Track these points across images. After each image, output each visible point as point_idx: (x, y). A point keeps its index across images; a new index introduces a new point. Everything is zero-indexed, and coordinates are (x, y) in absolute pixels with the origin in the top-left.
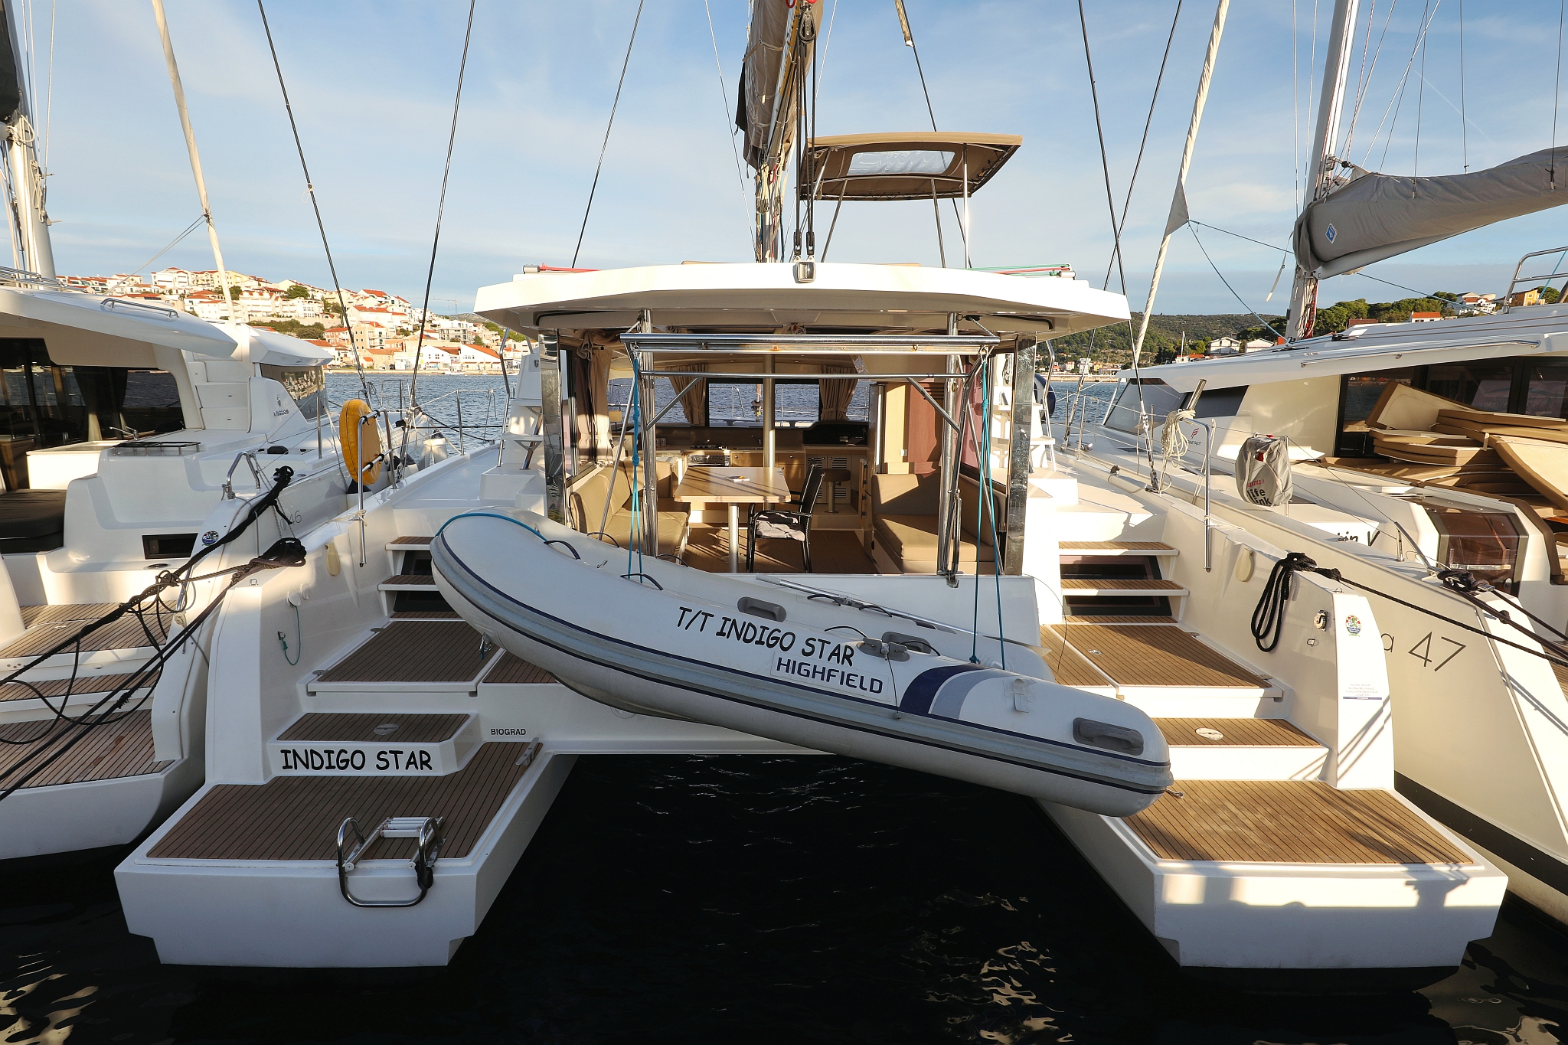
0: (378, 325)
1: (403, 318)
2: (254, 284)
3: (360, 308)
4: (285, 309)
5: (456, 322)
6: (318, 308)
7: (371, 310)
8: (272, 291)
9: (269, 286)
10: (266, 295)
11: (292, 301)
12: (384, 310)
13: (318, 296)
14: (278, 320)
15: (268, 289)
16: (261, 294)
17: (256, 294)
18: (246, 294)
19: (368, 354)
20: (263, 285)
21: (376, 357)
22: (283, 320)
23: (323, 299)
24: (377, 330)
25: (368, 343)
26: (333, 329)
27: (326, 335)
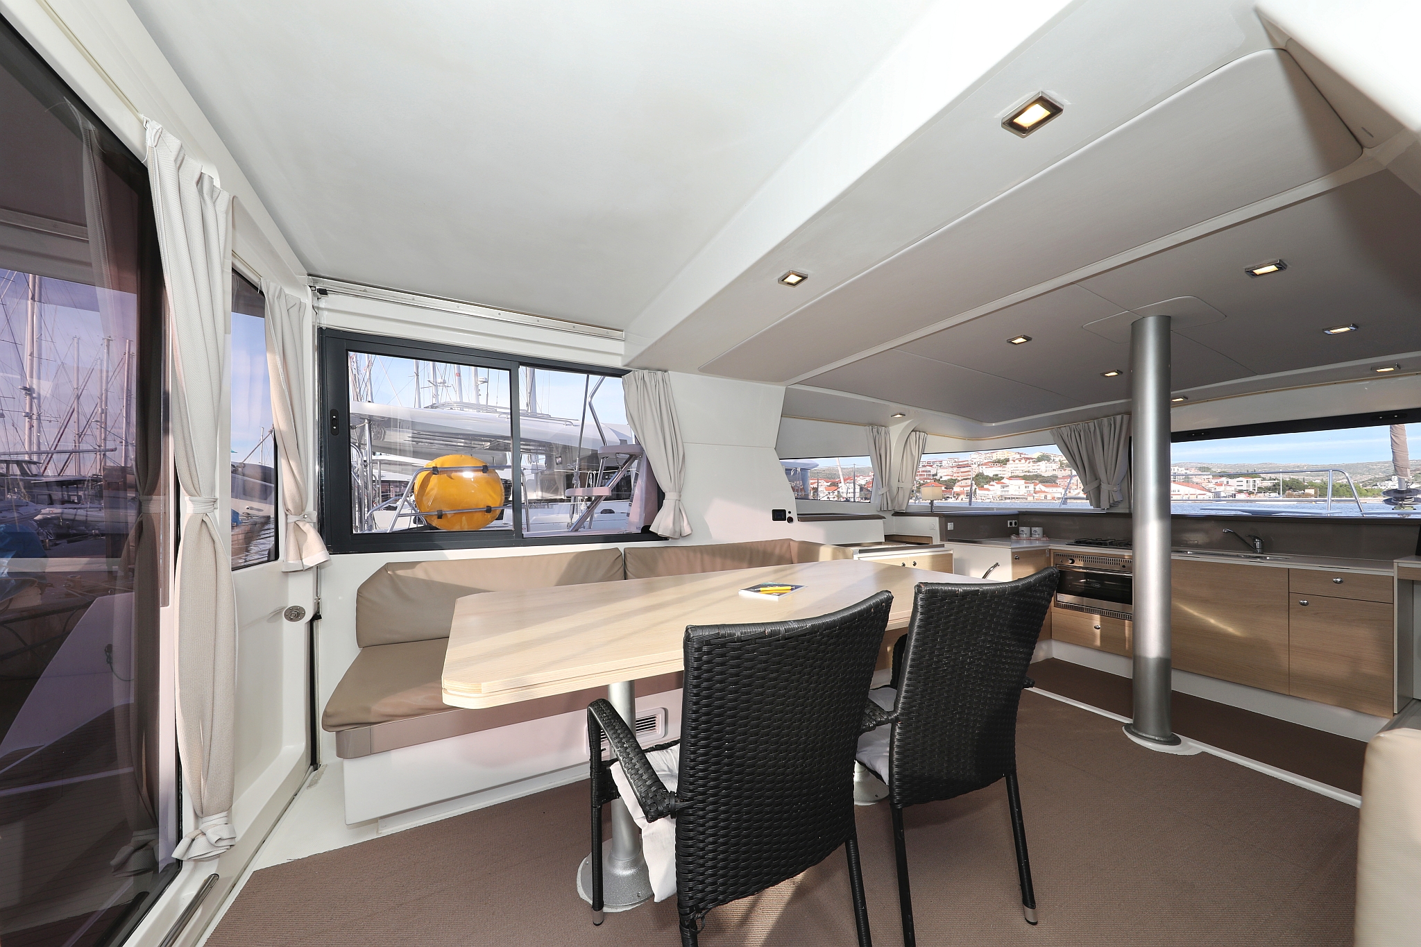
2: (1018, 456)
4: (1034, 468)
6: (1055, 466)
8: (1027, 459)
9: (1026, 456)
10: (1023, 461)
11: (1039, 463)
13: (1057, 459)
14: (1028, 474)
15: (1025, 458)
16: (1020, 461)
17: (1017, 461)
18: (1011, 462)
20: (1023, 456)
22: (1031, 474)
23: (1060, 461)
26: (1064, 477)
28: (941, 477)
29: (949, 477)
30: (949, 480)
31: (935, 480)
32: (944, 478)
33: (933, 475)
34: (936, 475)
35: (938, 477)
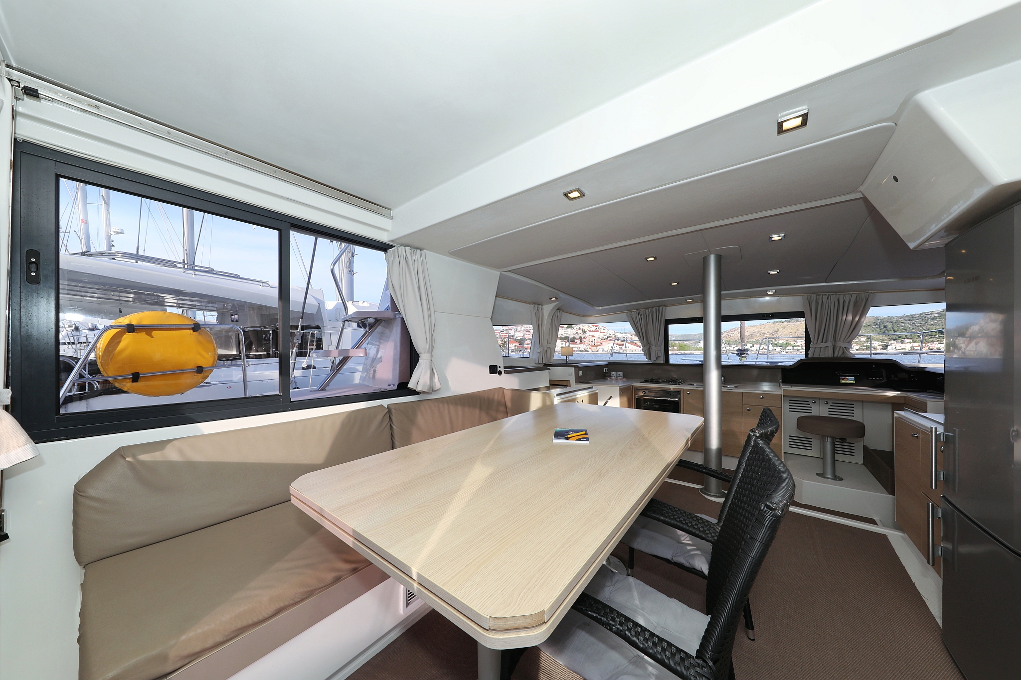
0: (594, 337)
1: (604, 334)
3: (590, 331)
4: (565, 332)
5: (624, 335)
7: (593, 331)
12: (597, 331)
14: (562, 336)
19: (590, 347)
21: (592, 348)
24: (594, 338)
25: (591, 343)
27: (576, 341)
28: (517, 337)
29: (521, 337)
30: (521, 339)
31: (513, 339)
32: (519, 338)
33: (512, 336)
34: (513, 336)
35: (515, 337)
